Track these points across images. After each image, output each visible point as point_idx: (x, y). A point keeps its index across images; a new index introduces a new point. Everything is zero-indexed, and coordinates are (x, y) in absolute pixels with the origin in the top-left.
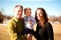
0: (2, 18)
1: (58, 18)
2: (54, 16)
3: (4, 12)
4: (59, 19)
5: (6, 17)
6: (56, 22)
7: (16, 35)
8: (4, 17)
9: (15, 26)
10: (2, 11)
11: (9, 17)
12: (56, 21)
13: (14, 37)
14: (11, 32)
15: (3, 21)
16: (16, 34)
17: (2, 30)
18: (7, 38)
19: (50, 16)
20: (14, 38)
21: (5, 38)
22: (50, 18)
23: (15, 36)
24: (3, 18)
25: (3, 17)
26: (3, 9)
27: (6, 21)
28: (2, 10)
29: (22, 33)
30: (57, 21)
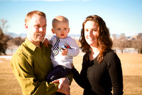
0: (2, 42)
1: (133, 39)
2: (123, 34)
3: (7, 27)
4: (136, 42)
5: (12, 38)
6: (128, 49)
7: (32, 82)
8: (8, 39)
9: (30, 61)
10: (4, 24)
11: (20, 38)
12: (127, 47)
13: (26, 86)
14: (20, 75)
15: (6, 48)
16: (32, 79)
17: (3, 70)
18: (15, 89)
19: (114, 35)
20: (28, 88)
21: (10, 88)
22: (115, 39)
23: (30, 84)
24: (7, 41)
25: (5, 39)
26: (6, 22)
27: (12, 50)
28: (4, 22)
29: (46, 77)
30: (130, 47)
